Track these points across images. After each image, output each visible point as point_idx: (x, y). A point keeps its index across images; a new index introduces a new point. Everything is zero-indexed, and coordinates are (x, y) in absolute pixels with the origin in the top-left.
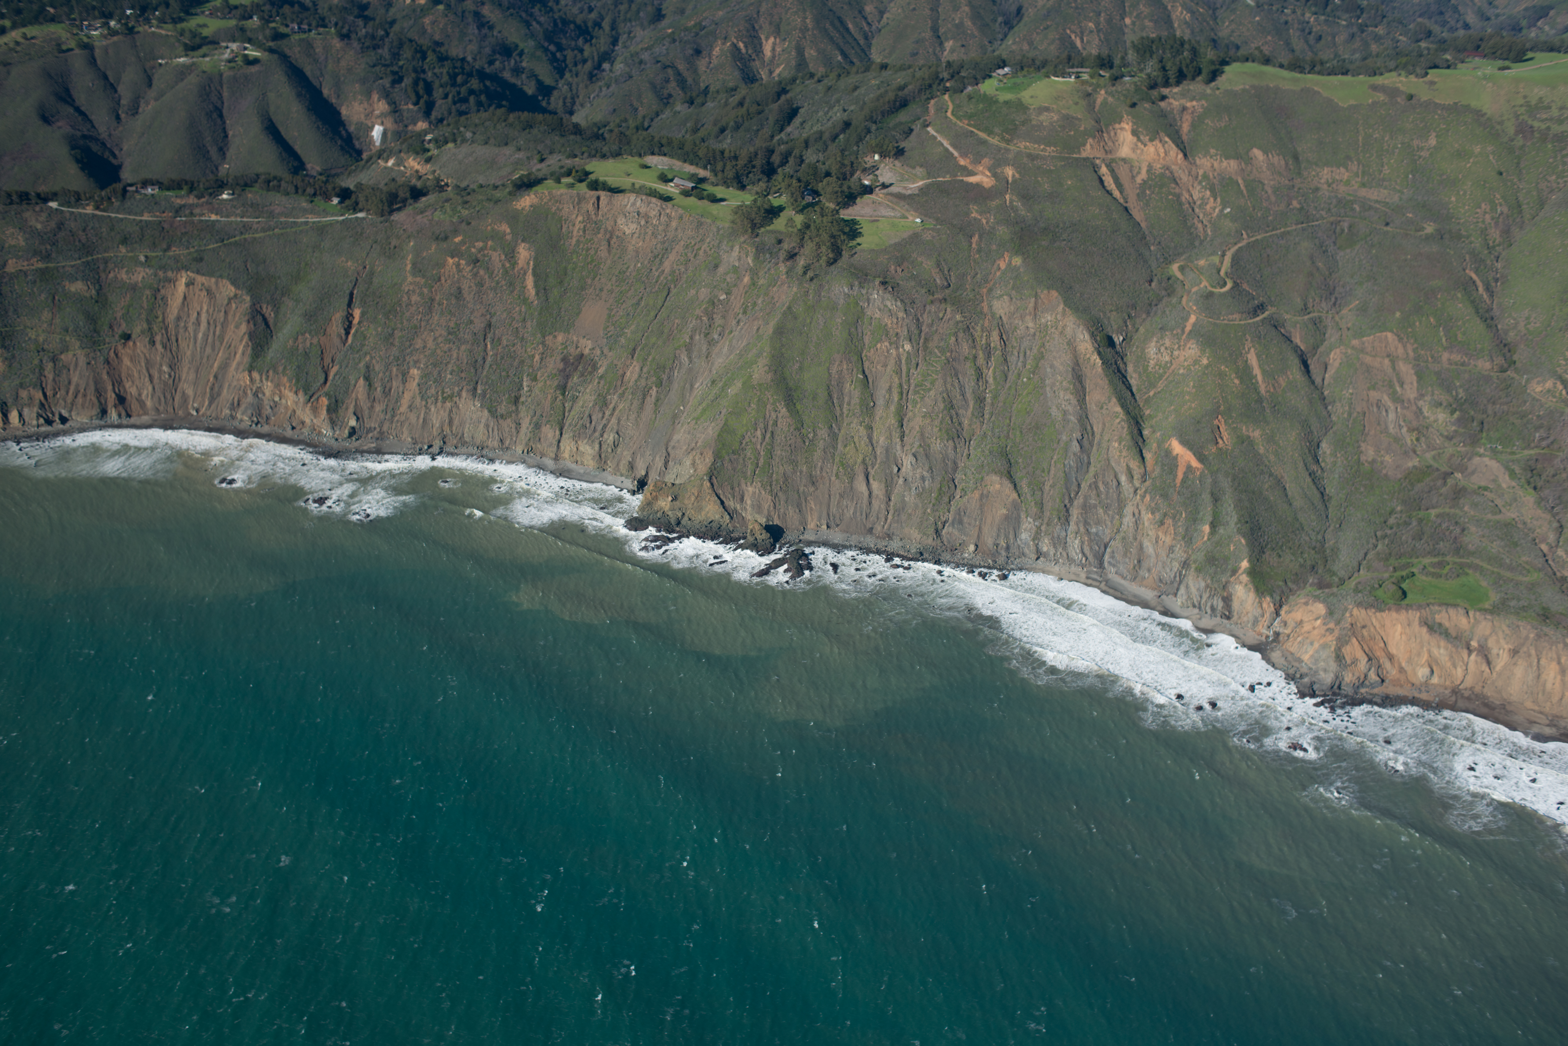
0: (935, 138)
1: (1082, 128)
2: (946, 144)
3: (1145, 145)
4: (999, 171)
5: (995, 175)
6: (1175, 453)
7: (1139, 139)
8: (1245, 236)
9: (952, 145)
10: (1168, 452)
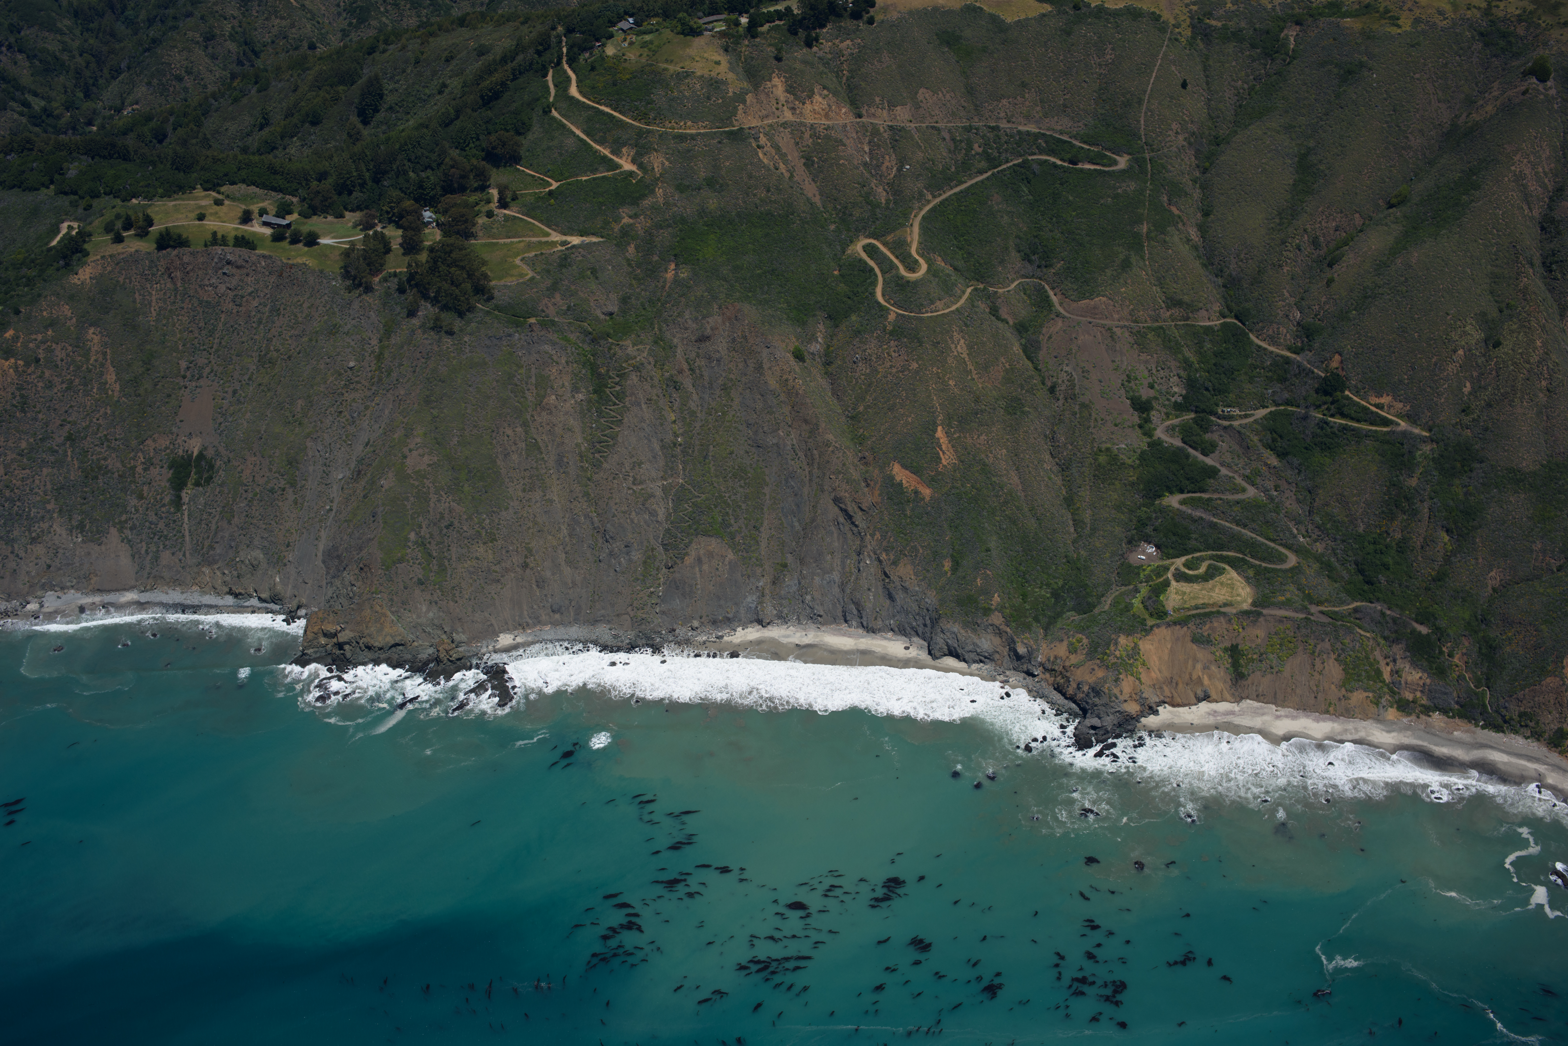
0: (564, 126)
1: (731, 94)
2: (578, 132)
3: (804, 104)
4: (645, 160)
5: (641, 166)
6: (898, 479)
7: (797, 98)
8: (930, 197)
9: (584, 132)
10: (891, 478)
